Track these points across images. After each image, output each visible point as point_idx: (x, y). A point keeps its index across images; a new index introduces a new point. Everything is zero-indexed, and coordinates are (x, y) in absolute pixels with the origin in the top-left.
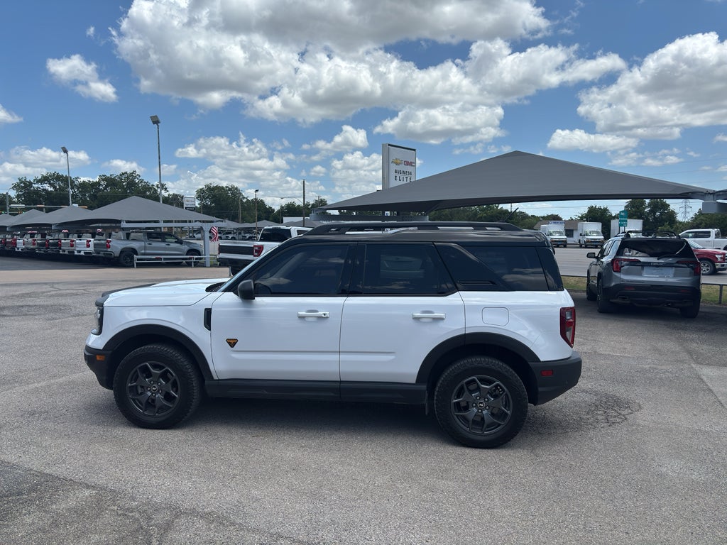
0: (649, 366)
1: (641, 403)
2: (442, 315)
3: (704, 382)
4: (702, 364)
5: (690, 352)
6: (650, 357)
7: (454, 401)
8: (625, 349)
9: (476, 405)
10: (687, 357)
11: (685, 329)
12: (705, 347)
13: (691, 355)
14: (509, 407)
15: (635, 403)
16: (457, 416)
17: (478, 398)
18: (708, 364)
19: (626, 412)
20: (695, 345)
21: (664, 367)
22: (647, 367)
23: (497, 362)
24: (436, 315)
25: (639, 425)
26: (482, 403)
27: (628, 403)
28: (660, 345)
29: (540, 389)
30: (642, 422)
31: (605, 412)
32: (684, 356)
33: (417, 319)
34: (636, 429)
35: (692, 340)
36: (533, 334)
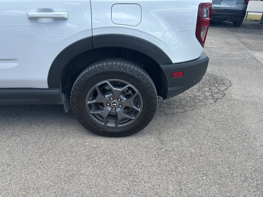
0: (227, 52)
1: (230, 80)
2: (64, 14)
3: (259, 62)
4: (253, 50)
5: (244, 44)
6: (226, 47)
7: (89, 102)
8: (212, 43)
9: (110, 105)
10: (244, 47)
11: (237, 32)
12: (250, 40)
13: (246, 46)
14: (140, 105)
15: (226, 79)
16: (93, 115)
17: (112, 99)
18: (255, 50)
19: (223, 88)
20: (245, 40)
21: (235, 53)
22: (226, 53)
23: (129, 66)
24: (57, 13)
25: (234, 100)
26: (115, 103)
27: (222, 80)
28: (229, 40)
29: (169, 89)
30: (236, 97)
31: (210, 89)
32: (242, 46)
33: (33, 19)
34: (233, 103)
35: (243, 37)
36: (168, 33)
